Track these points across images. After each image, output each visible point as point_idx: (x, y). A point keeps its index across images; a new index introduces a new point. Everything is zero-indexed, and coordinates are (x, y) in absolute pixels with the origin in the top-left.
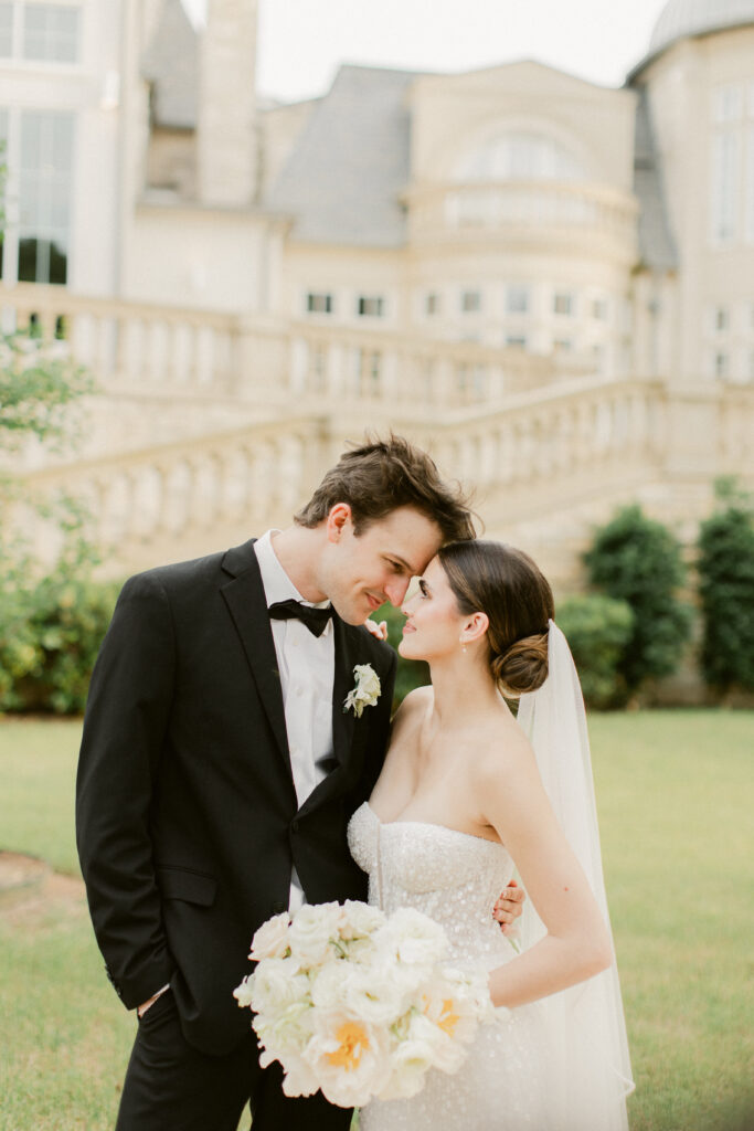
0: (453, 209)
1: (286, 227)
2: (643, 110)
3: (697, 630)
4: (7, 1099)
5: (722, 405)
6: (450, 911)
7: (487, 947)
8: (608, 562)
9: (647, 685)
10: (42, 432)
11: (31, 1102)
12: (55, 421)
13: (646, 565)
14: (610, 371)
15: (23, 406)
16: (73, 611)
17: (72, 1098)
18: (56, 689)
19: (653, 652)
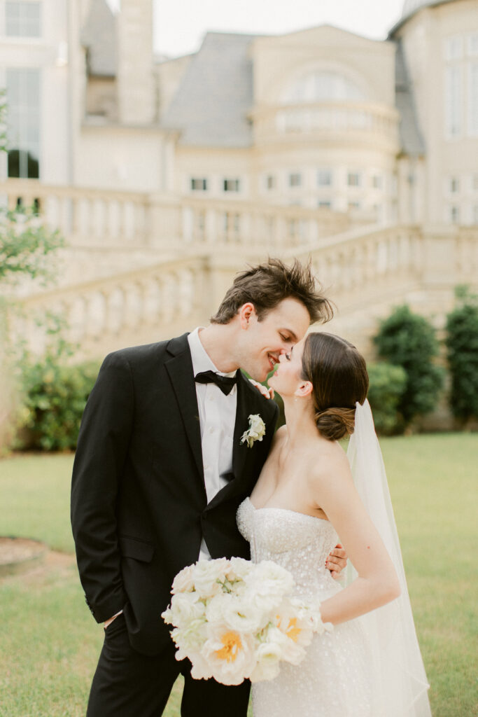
0: (282, 121)
1: (176, 136)
2: (400, 54)
3: (447, 383)
4: (32, 692)
5: (458, 239)
6: (297, 564)
7: (322, 587)
8: (389, 341)
9: (417, 419)
10: (34, 274)
11: (47, 694)
12: (41, 266)
13: (413, 343)
14: (385, 221)
15: (21, 257)
16: (53, 385)
17: (72, 691)
18: (44, 435)
19: (420, 398)
